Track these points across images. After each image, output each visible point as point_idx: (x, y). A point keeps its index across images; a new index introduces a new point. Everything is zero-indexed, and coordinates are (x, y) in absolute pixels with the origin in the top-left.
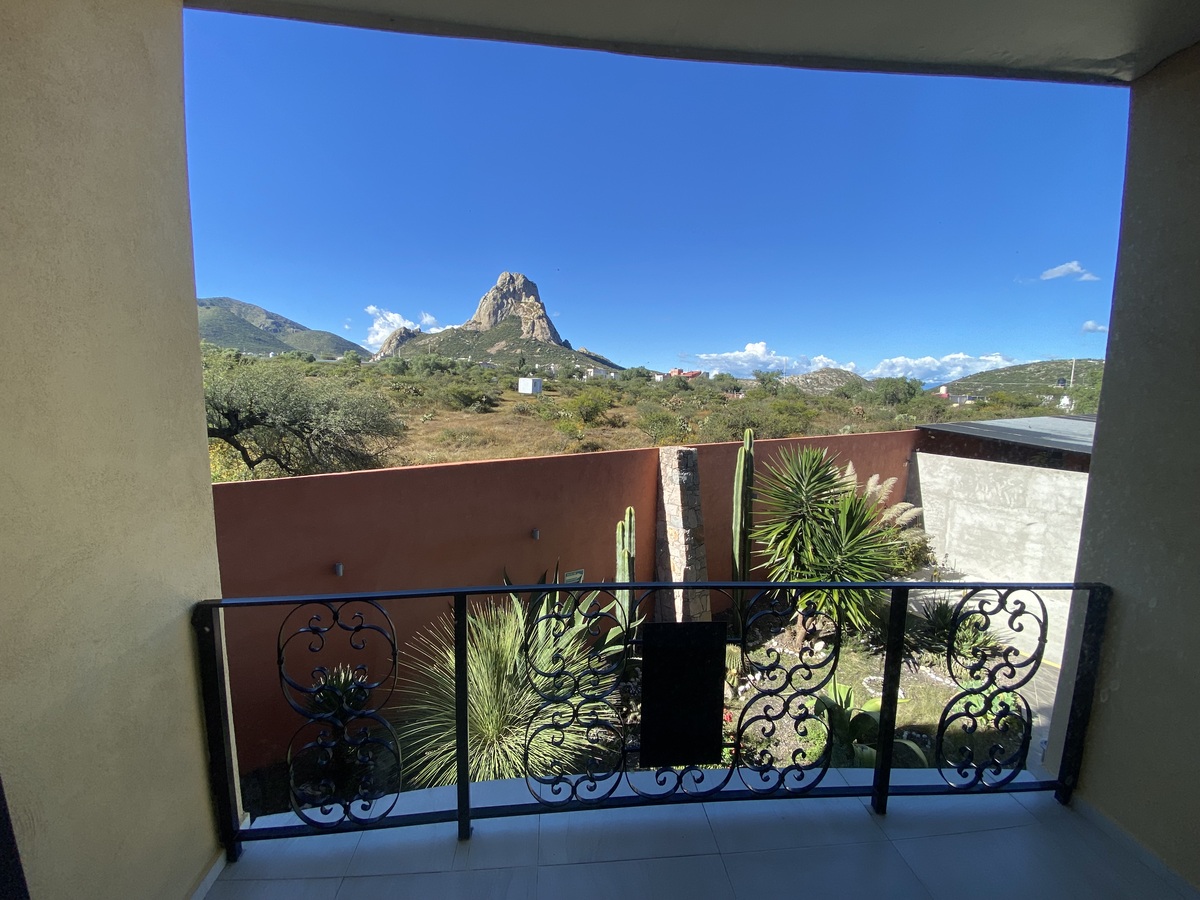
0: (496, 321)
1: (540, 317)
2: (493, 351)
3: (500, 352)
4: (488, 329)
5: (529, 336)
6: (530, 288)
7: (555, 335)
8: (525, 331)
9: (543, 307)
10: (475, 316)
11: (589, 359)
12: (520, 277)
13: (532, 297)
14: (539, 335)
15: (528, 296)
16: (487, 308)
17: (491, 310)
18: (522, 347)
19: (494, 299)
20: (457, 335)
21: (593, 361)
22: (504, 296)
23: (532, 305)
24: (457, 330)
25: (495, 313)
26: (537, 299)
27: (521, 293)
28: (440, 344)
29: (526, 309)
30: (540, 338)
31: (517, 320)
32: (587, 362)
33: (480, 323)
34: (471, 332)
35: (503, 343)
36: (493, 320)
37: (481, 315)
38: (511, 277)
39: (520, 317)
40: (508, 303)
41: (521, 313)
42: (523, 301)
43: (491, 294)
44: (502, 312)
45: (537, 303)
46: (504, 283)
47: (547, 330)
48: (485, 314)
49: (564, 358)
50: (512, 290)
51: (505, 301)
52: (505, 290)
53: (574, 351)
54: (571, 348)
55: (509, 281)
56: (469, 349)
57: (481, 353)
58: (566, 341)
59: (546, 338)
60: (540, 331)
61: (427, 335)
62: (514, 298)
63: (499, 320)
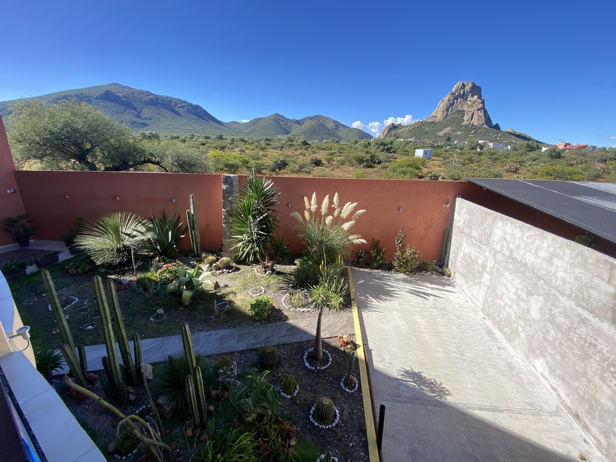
0: (448, 114)
1: (479, 109)
2: (441, 134)
3: (445, 134)
4: (441, 120)
5: (468, 122)
6: (476, 90)
7: (488, 120)
8: (466, 120)
9: (483, 102)
10: (434, 112)
11: (513, 137)
12: (470, 84)
13: (476, 96)
14: (475, 122)
15: (473, 96)
16: (442, 107)
17: (445, 108)
18: (461, 131)
19: (448, 101)
20: (421, 125)
21: (515, 138)
22: (456, 98)
23: (475, 101)
24: (422, 122)
25: (447, 110)
26: (480, 98)
27: (468, 95)
29: (470, 106)
30: (476, 124)
31: (462, 113)
32: (511, 138)
33: (437, 117)
34: (430, 123)
35: (449, 128)
36: (445, 114)
37: (438, 112)
38: (463, 85)
39: (464, 111)
40: (457, 102)
41: (465, 108)
42: (468, 99)
43: (447, 98)
44: (452, 108)
45: (479, 100)
46: (457, 89)
47: (483, 118)
48: (440, 111)
49: (491, 136)
50: (462, 93)
51: (456, 101)
52: (457, 94)
53: (502, 131)
54: (500, 129)
55: (461, 87)
56: (426, 133)
57: (433, 136)
58: (497, 124)
59: (480, 123)
60: (477, 118)
61: (404, 127)
62: (462, 98)
63: (449, 114)
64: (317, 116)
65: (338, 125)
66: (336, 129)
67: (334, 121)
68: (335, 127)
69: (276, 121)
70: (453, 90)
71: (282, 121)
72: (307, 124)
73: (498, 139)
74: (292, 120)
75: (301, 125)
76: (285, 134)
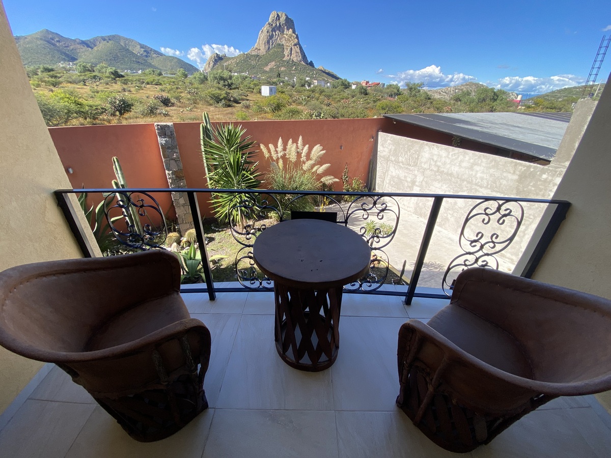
0: (269, 47)
1: (295, 45)
2: (267, 69)
3: (271, 70)
4: (265, 53)
5: (288, 58)
7: (304, 57)
8: (286, 55)
9: (297, 37)
10: (256, 45)
11: (324, 74)
12: (284, 15)
13: (291, 30)
15: (288, 29)
16: (263, 39)
17: (266, 40)
18: (284, 66)
19: (268, 32)
20: (247, 57)
21: (326, 76)
22: (274, 30)
23: (291, 35)
24: (247, 55)
25: (268, 42)
26: (294, 32)
27: (284, 27)
28: (237, 64)
29: (287, 38)
30: (295, 59)
31: (281, 46)
32: (323, 76)
33: (260, 49)
34: (254, 56)
35: (273, 63)
36: (267, 47)
37: (260, 44)
38: (278, 15)
39: (283, 45)
40: (276, 35)
41: (284, 42)
42: (285, 33)
43: (265, 28)
44: (272, 41)
45: (293, 34)
46: (273, 20)
47: (300, 54)
48: (262, 43)
49: (309, 73)
50: (278, 25)
51: (274, 33)
52: (274, 25)
53: (316, 69)
54: (314, 67)
55: (276, 18)
56: (254, 68)
57: (260, 71)
58: (311, 61)
59: (299, 60)
60: (295, 54)
61: (229, 59)
62: (280, 31)
63: (271, 47)
64: (114, 36)
65: (148, 52)
66: (147, 56)
67: (140, 44)
68: (145, 54)
69: (48, 42)
70: (270, 20)
71: (59, 41)
72: (101, 47)
73: (314, 76)
74: (75, 41)
75: (92, 48)
76: (69, 61)
